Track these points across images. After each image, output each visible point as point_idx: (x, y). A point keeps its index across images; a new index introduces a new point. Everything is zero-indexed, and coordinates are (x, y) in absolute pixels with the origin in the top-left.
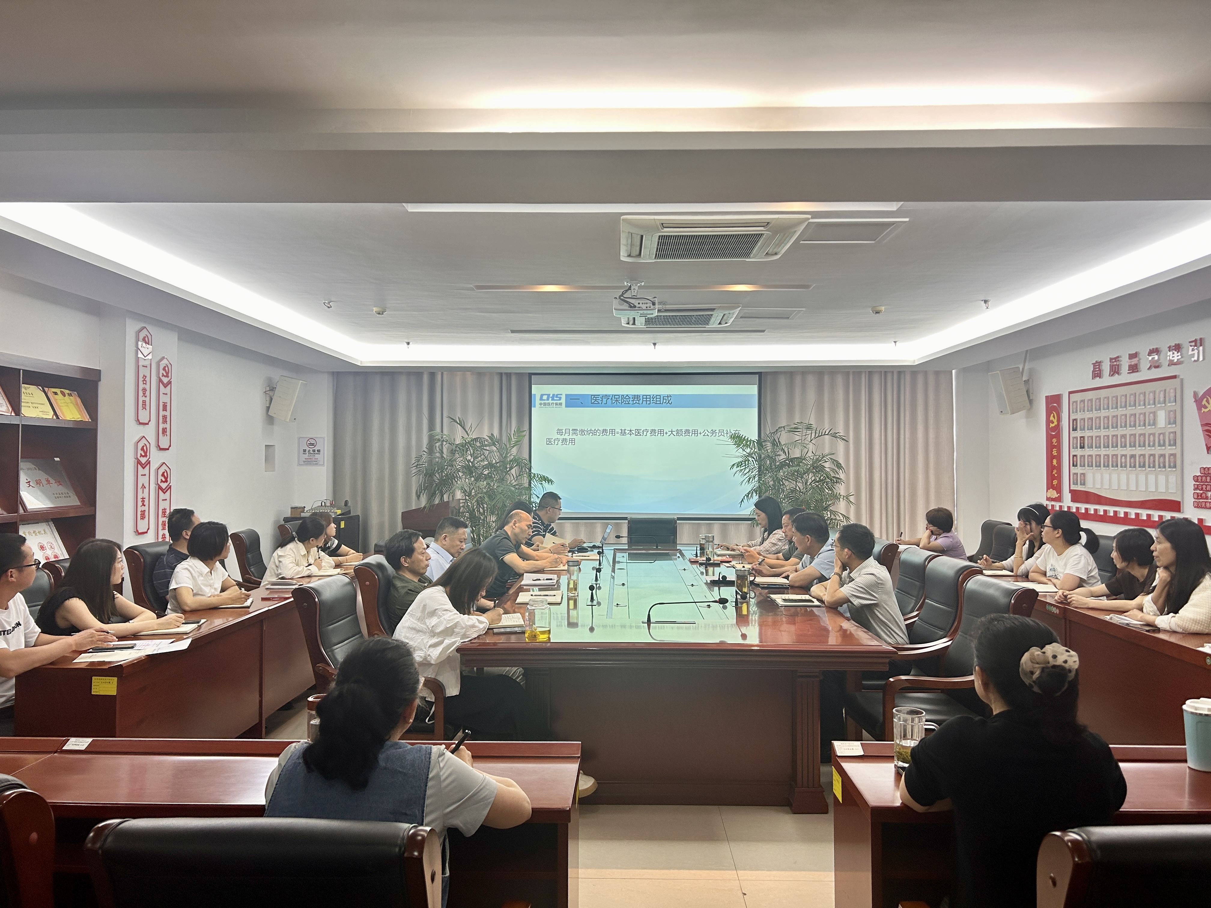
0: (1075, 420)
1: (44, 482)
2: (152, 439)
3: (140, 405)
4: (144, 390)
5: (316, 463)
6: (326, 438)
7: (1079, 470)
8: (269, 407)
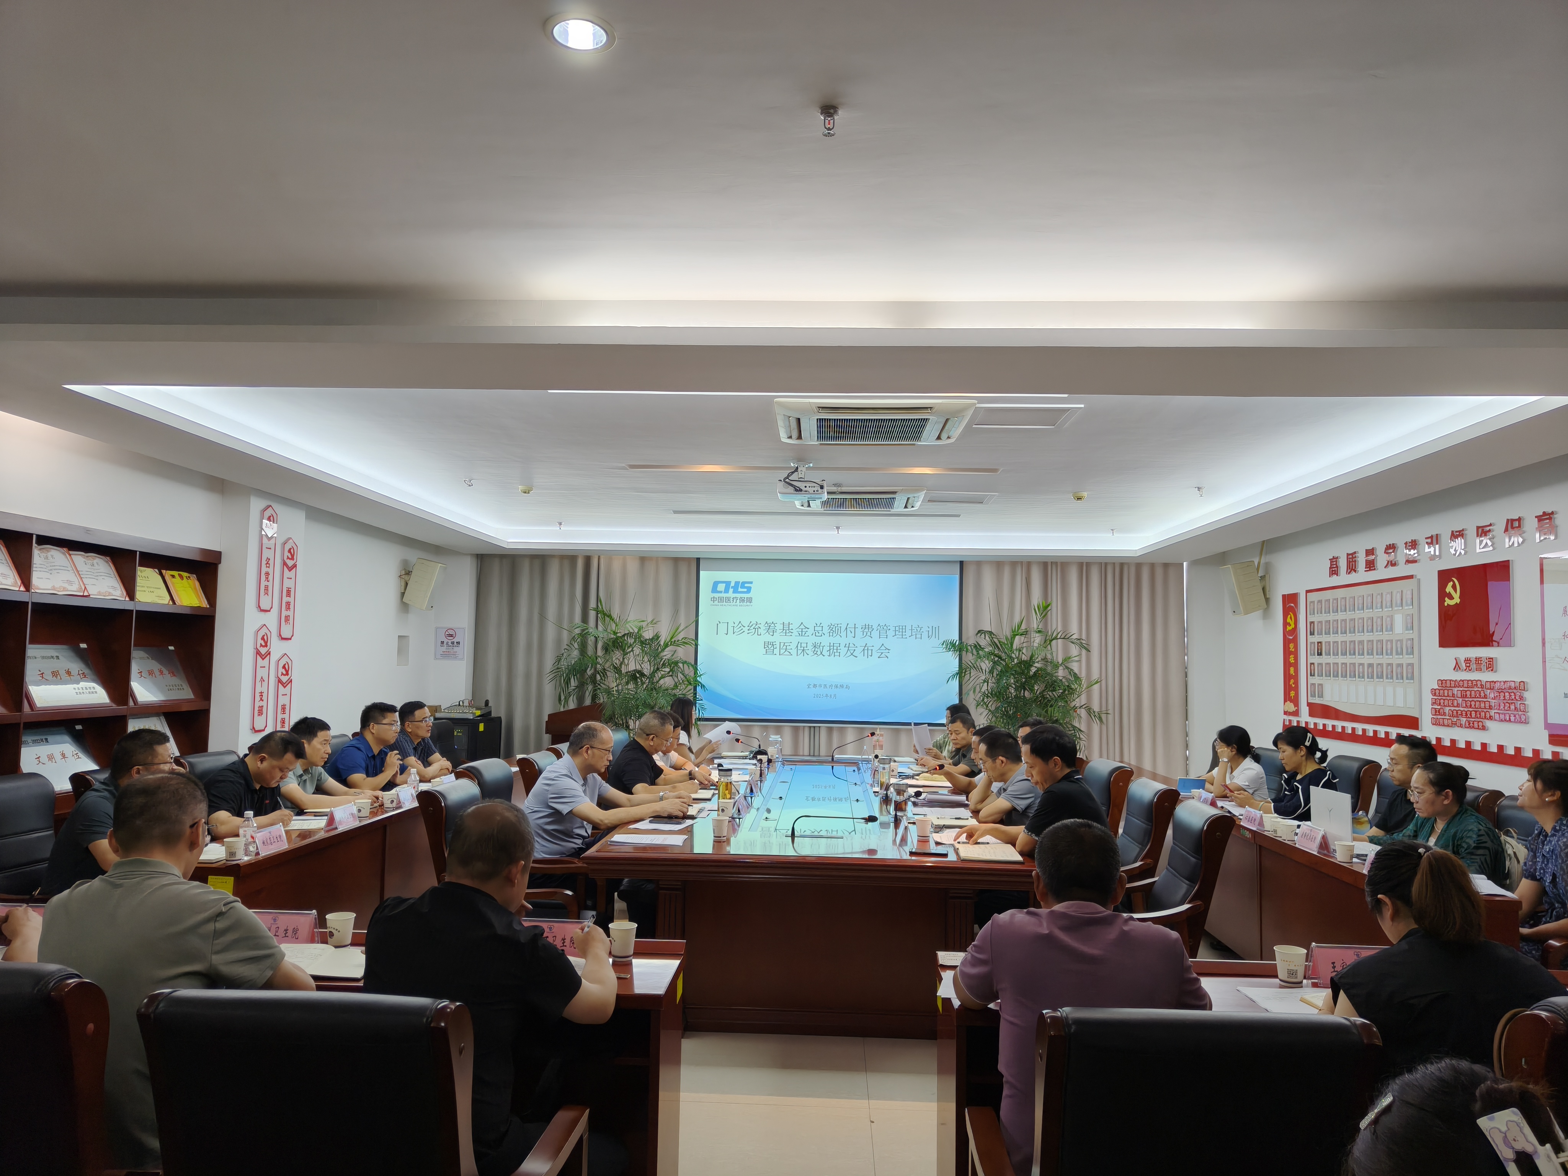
0: (1312, 623)
1: (157, 673)
2: (273, 626)
3: (262, 590)
4: (267, 574)
5: (454, 656)
6: (467, 628)
7: (1316, 680)
8: (404, 593)
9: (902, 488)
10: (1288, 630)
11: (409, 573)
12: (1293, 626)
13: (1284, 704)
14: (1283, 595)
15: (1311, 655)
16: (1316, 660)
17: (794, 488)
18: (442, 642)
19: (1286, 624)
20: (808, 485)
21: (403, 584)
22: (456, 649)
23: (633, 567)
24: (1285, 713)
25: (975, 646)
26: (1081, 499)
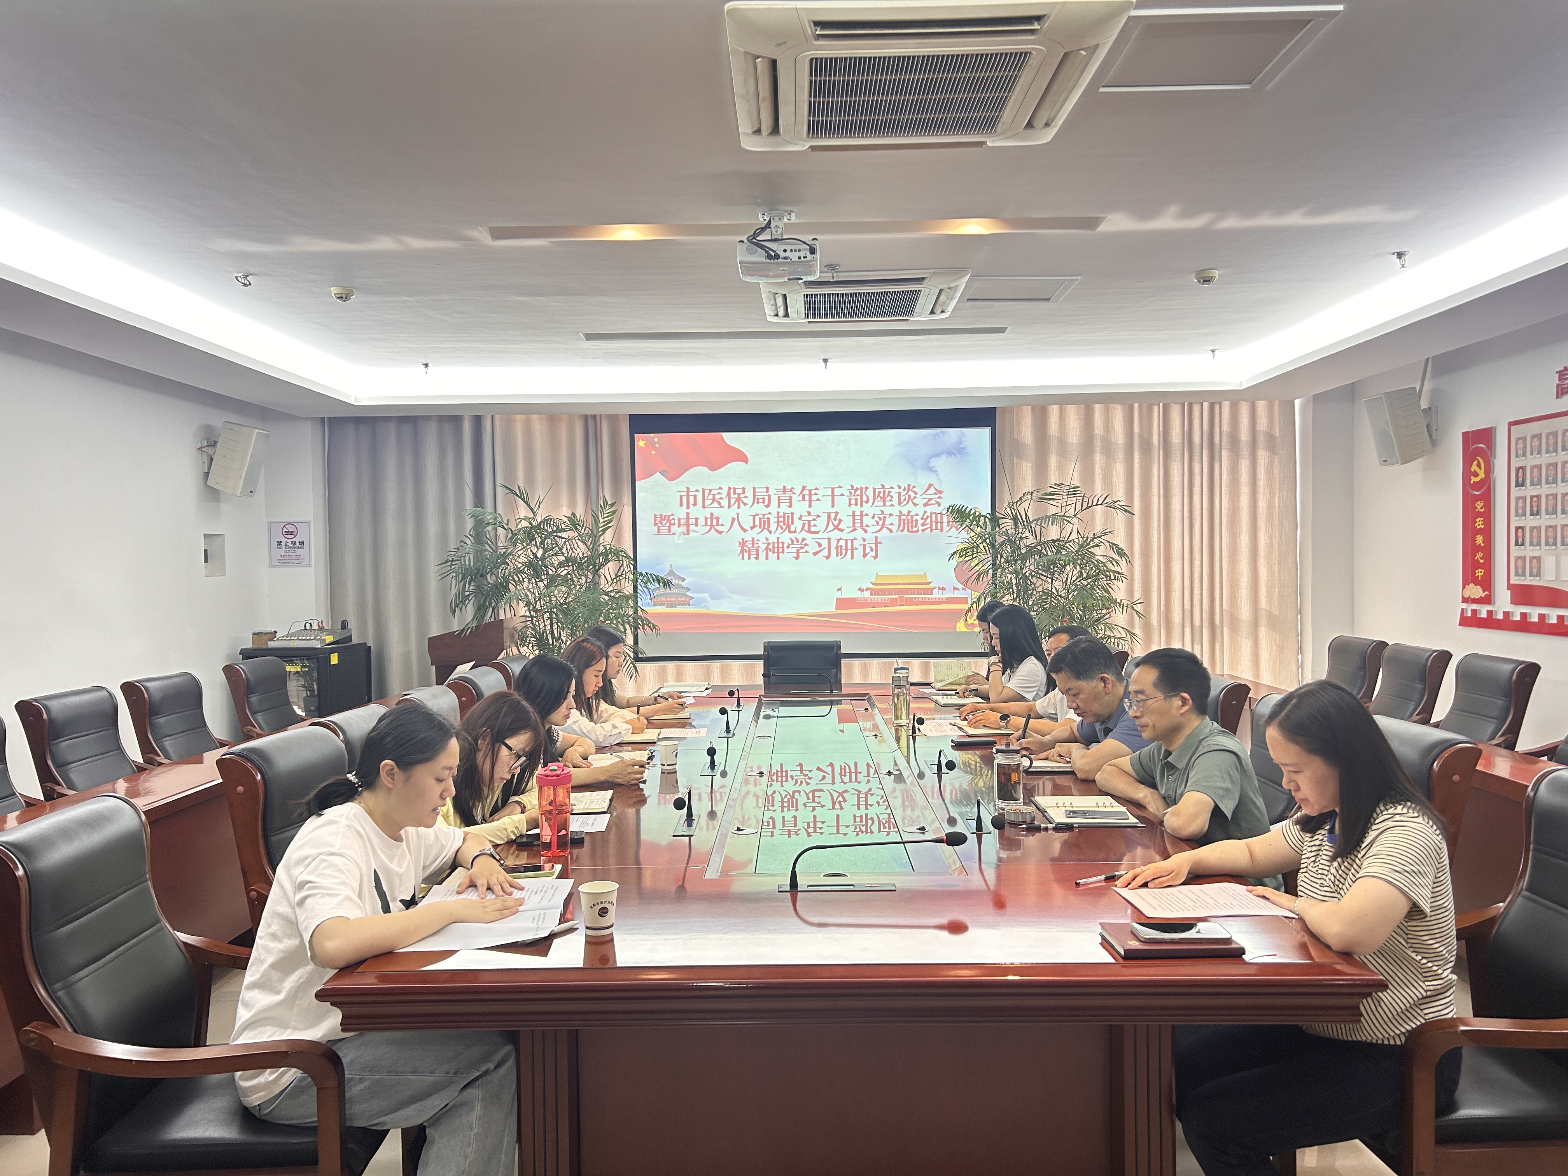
0: (1521, 468)
5: (298, 562)
6: (313, 522)
7: (1529, 551)
8: (208, 473)
9: (933, 271)
10: (1472, 482)
11: (213, 444)
12: (1482, 475)
13: (1464, 588)
14: (1464, 433)
15: (1517, 515)
16: (1530, 522)
17: (766, 252)
18: (279, 543)
19: (1467, 473)
20: (788, 248)
21: (206, 459)
22: (299, 552)
24: (1465, 600)
26: (1209, 281)
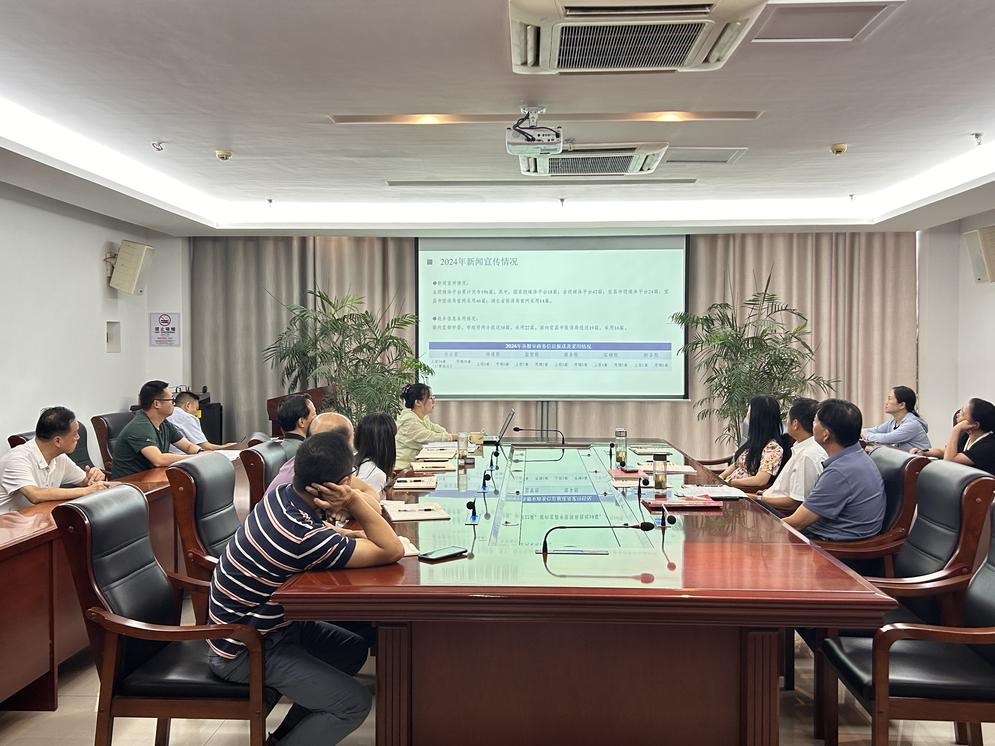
5: (170, 342)
6: (181, 314)
8: (111, 277)
9: (641, 143)
11: (114, 256)
17: (526, 136)
18: (157, 329)
20: (541, 133)
21: (109, 268)
22: (171, 335)
23: (348, 247)
25: (707, 319)
26: (840, 152)
